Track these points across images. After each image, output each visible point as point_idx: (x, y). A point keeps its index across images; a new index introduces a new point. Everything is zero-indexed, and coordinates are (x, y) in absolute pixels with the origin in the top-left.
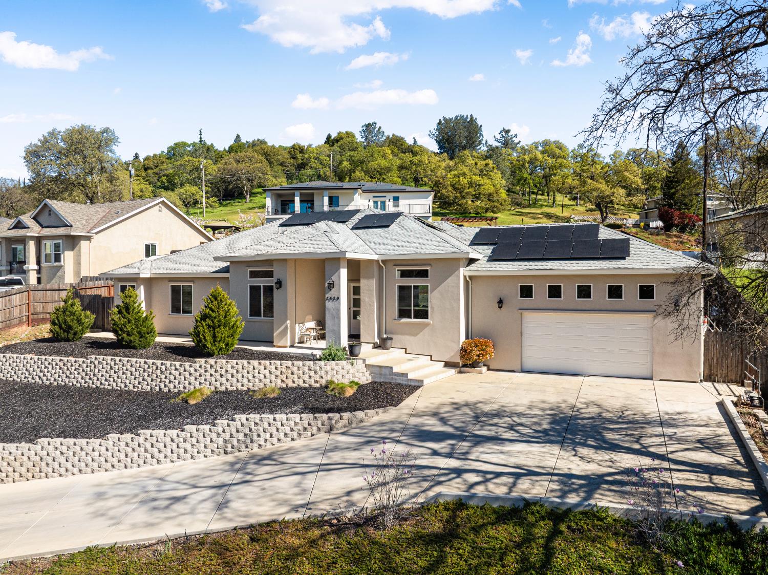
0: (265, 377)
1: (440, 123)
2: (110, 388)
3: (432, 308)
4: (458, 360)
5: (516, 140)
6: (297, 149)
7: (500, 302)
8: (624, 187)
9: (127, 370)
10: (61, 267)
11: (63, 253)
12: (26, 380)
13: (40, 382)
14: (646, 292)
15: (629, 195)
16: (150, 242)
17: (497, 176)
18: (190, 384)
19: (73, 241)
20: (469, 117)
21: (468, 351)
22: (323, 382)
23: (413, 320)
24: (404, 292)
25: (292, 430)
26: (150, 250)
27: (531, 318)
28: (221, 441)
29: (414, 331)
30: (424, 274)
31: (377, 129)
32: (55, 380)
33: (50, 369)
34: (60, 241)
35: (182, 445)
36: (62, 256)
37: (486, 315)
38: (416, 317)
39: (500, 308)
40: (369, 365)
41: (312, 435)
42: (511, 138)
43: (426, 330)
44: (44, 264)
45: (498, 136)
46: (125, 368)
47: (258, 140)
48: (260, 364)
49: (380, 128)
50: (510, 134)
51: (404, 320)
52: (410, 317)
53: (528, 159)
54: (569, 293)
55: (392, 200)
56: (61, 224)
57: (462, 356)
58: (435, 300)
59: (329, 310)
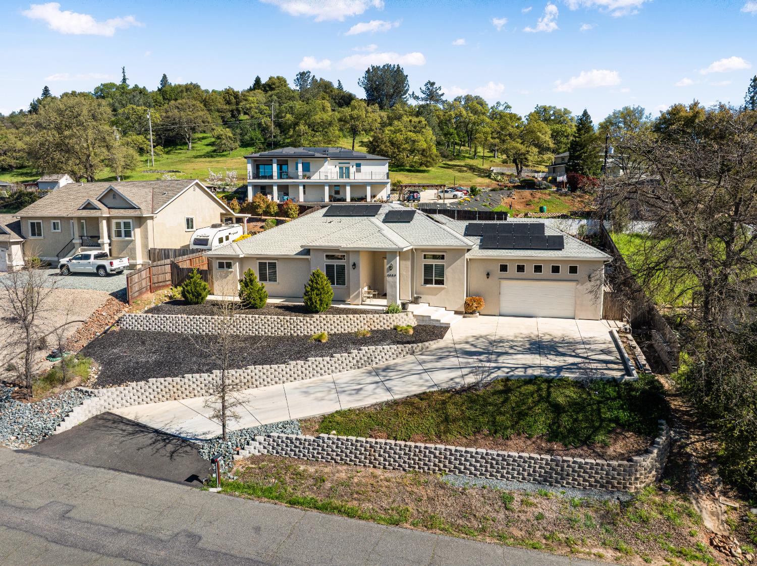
0: (358, 325)
1: (368, 71)
2: (254, 335)
3: (447, 278)
4: (463, 310)
5: (440, 92)
6: (231, 95)
7: (488, 274)
8: (536, 146)
9: (265, 323)
10: (132, 241)
11: (133, 230)
12: (186, 332)
13: (198, 333)
14: (573, 270)
15: (540, 153)
16: (190, 216)
17: (429, 132)
18: (311, 330)
19: (141, 221)
20: (396, 67)
21: (471, 305)
22: (392, 327)
23: (434, 286)
24: (428, 268)
25: (393, 354)
26: (190, 223)
27: (505, 284)
28: (355, 362)
29: (434, 293)
30: (443, 257)
31: (311, 78)
32: (209, 331)
33: (204, 324)
34: (130, 221)
35: (333, 365)
36: (132, 232)
37: (479, 282)
38: (436, 284)
39: (488, 278)
40: (416, 315)
41: (404, 356)
42: (436, 90)
43: (443, 292)
44: (114, 238)
45: (424, 88)
46: (263, 322)
47: (191, 84)
48: (354, 317)
49: (314, 76)
50: (434, 86)
51: (428, 286)
52: (432, 284)
53: (454, 116)
54: (529, 270)
55: (355, 167)
56: (128, 206)
57: (466, 308)
58: (448, 273)
59: (389, 282)
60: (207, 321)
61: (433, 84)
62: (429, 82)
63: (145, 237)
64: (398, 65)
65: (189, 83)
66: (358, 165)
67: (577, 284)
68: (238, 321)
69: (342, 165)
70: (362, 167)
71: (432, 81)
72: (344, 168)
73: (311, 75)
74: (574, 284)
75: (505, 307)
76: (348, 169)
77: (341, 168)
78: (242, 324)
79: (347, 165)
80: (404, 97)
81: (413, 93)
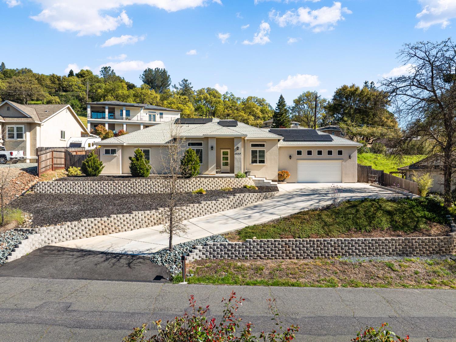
2: (147, 193)
3: (266, 159)
4: (277, 179)
5: (191, 86)
7: (290, 157)
11: (25, 133)
12: (92, 193)
13: (102, 193)
14: (340, 153)
16: (63, 130)
21: (283, 175)
22: (242, 186)
23: (258, 164)
24: (254, 152)
26: (63, 135)
27: (300, 162)
29: (258, 169)
30: (263, 145)
31: (111, 71)
32: (112, 192)
33: (107, 187)
34: (23, 126)
36: (24, 135)
37: (285, 162)
38: (259, 163)
39: (290, 159)
40: (254, 180)
42: (188, 85)
43: (264, 168)
44: (7, 139)
45: (181, 83)
48: (218, 179)
49: (113, 70)
50: (187, 82)
51: (254, 164)
52: (257, 163)
53: (203, 97)
54: (315, 153)
55: (159, 115)
56: (21, 115)
57: (279, 178)
58: (267, 156)
59: (236, 158)
60: (109, 184)
61: (187, 81)
62: (184, 79)
63: (34, 139)
64: (164, 69)
65: (24, 68)
66: (161, 114)
67: (343, 161)
68: (135, 184)
69: (150, 113)
70: (164, 116)
71: (186, 79)
72: (152, 116)
73: (111, 69)
74: (340, 161)
75: (300, 177)
76: (154, 116)
77: (150, 116)
78: (138, 186)
79: (154, 114)
80: (168, 88)
81: (175, 85)
